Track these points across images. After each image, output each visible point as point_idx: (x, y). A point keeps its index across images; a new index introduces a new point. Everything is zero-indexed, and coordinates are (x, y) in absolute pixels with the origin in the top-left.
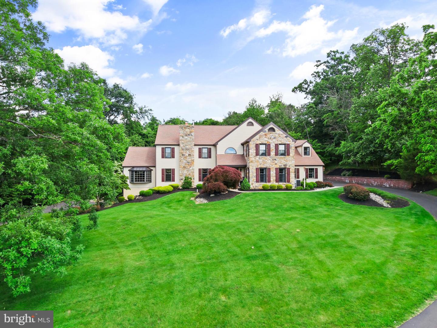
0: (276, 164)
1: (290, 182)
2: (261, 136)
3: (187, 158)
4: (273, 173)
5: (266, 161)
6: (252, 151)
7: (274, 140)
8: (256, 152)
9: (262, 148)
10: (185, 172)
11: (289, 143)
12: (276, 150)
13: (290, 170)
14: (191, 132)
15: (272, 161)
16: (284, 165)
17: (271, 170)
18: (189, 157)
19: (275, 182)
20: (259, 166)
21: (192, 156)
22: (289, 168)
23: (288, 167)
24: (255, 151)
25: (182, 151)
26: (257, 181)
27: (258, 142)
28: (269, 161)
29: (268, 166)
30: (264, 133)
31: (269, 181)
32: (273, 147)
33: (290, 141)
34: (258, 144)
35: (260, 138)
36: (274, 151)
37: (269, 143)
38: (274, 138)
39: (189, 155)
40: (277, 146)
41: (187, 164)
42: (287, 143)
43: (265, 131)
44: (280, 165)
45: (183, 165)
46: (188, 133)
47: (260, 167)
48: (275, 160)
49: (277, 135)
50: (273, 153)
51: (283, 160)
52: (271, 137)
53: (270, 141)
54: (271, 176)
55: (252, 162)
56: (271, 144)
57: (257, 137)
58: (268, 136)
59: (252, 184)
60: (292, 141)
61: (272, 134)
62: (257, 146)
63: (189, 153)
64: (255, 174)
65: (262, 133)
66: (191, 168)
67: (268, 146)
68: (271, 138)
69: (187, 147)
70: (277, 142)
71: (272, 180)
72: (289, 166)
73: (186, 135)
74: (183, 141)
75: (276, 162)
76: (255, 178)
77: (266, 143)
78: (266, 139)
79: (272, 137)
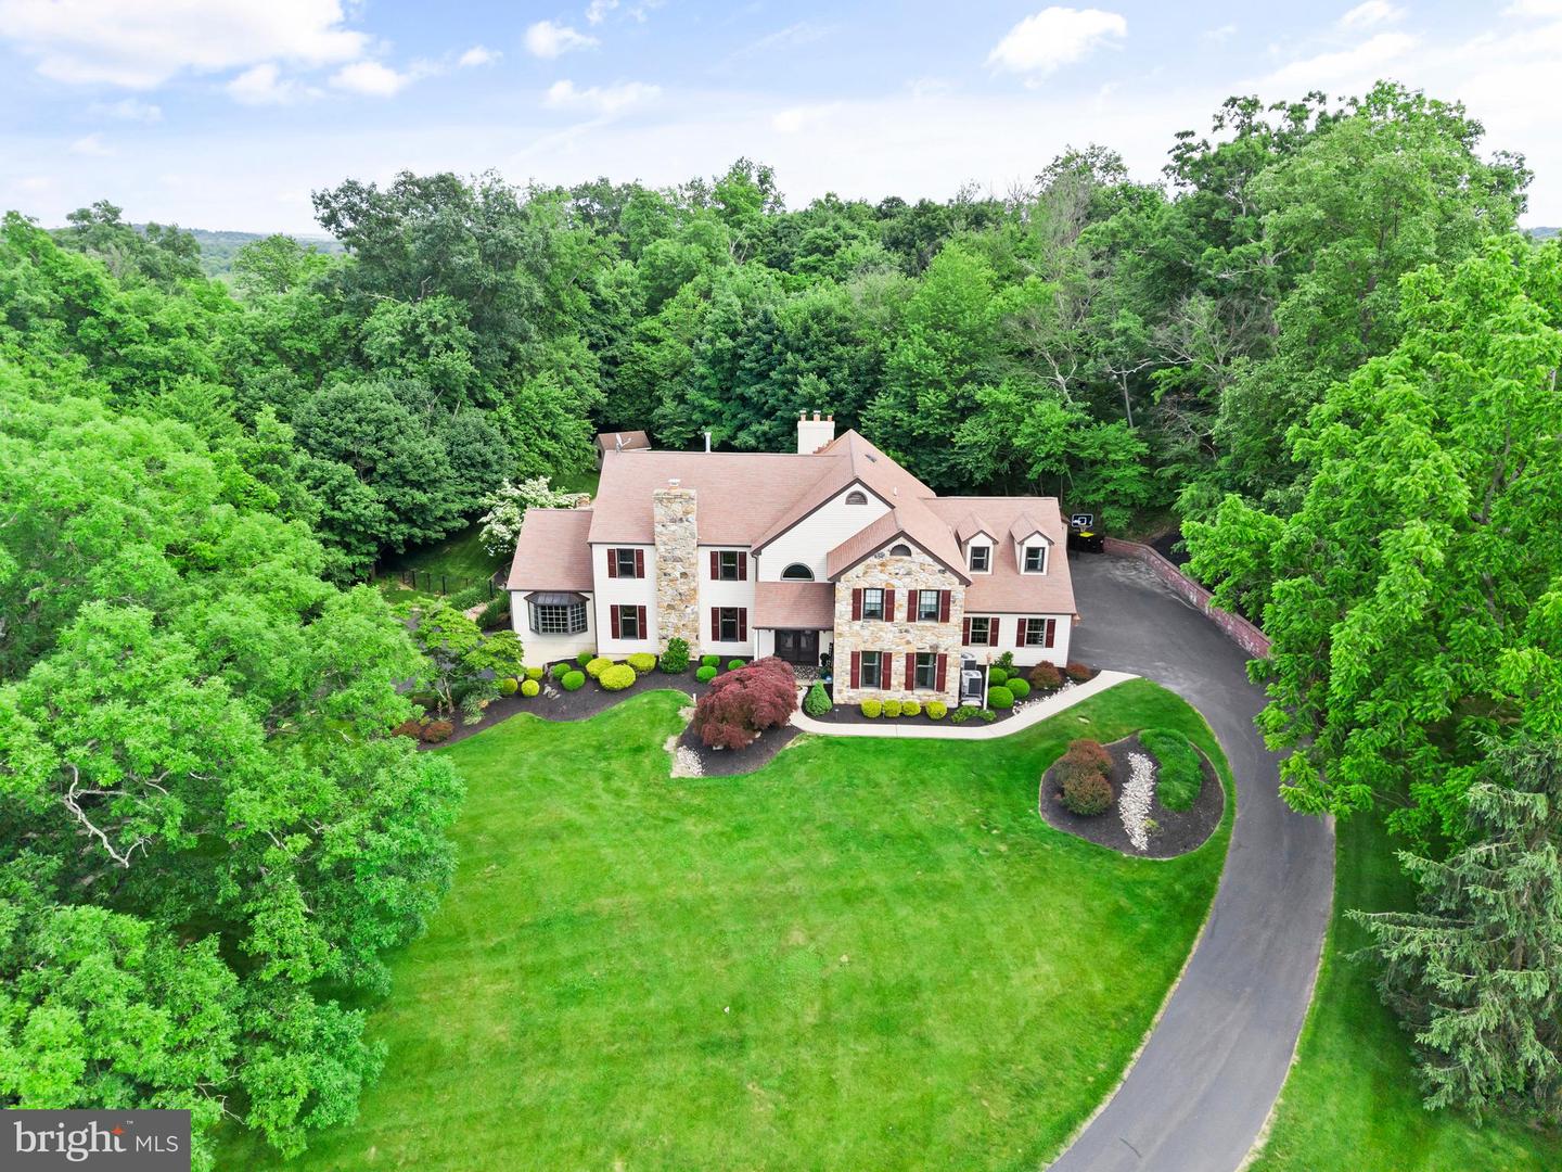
0: (908, 642)
1: (947, 690)
2: (868, 567)
3: (678, 583)
4: (898, 667)
5: (881, 633)
6: (843, 606)
7: (907, 579)
8: (854, 610)
9: (873, 599)
10: (673, 618)
11: (948, 588)
12: (909, 607)
13: (948, 659)
14: (686, 513)
15: (899, 635)
16: (931, 647)
17: (893, 658)
18: (683, 580)
19: (902, 689)
20: (861, 648)
21: (693, 578)
22: (945, 657)
23: (941, 651)
24: (851, 607)
25: (664, 565)
26: (854, 685)
27: (861, 585)
28: (890, 635)
29: (887, 647)
30: (877, 560)
31: (887, 686)
32: (901, 600)
33: (954, 583)
34: (860, 590)
35: (866, 572)
36: (905, 609)
37: (891, 588)
38: (908, 574)
39: (684, 575)
40: (913, 596)
41: (678, 598)
42: (943, 588)
43: (882, 556)
44: (921, 645)
45: (667, 600)
46: (680, 515)
47: (863, 650)
48: (907, 631)
49: (914, 567)
50: (901, 614)
51: (930, 633)
52: (897, 570)
53: (895, 582)
54: (893, 671)
55: (840, 635)
56: (897, 591)
57: (860, 569)
58: (890, 568)
59: (840, 692)
60: (957, 583)
61: (900, 564)
62: (857, 595)
63: (683, 570)
64: (849, 667)
65: (872, 560)
66: (689, 610)
67: (889, 596)
68: (897, 574)
69: (678, 553)
70: (914, 584)
71: (894, 682)
72: (945, 648)
73: (673, 521)
74: (664, 538)
75: (909, 637)
76: (848, 678)
77: (883, 586)
78: (884, 577)
79: (902, 571)
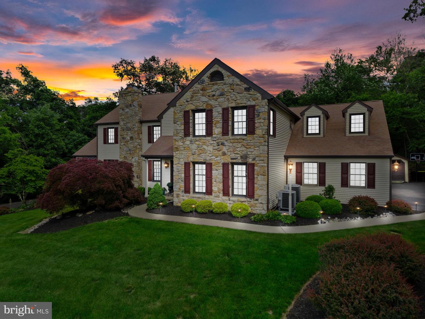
0: (224, 154)
1: (256, 197)
2: (194, 93)
3: (129, 143)
4: (217, 175)
5: (204, 147)
7: (221, 99)
8: (185, 129)
11: (253, 103)
12: (223, 123)
13: (256, 168)
14: (133, 101)
15: (217, 147)
16: (241, 157)
17: (213, 167)
18: (131, 142)
19: (221, 195)
21: (135, 140)
22: (253, 165)
23: (250, 161)
24: (183, 127)
25: (122, 133)
26: (186, 191)
27: (189, 107)
28: (211, 148)
29: (208, 158)
30: (199, 86)
31: (210, 192)
32: (217, 116)
33: (257, 99)
34: (188, 111)
35: (192, 97)
36: (220, 125)
37: (209, 108)
38: (222, 95)
40: (226, 113)
41: (129, 152)
42: (249, 103)
43: (203, 82)
44: (233, 156)
45: (125, 154)
46: (130, 103)
47: (192, 160)
48: (223, 144)
49: (226, 88)
50: (218, 130)
51: (240, 145)
52: (213, 93)
53: (212, 102)
54: (213, 180)
55: (177, 149)
56: (214, 110)
58: (209, 92)
59: (178, 196)
60: (260, 98)
61: (216, 87)
62: (187, 116)
63: (131, 135)
64: (183, 175)
66: (133, 160)
67: (208, 114)
68: (214, 96)
69: (129, 125)
70: (227, 103)
71: (215, 189)
72: (254, 159)
73: (127, 107)
74: (123, 117)
75: (225, 149)
76: (182, 184)
77: (204, 107)
78: (204, 99)
79: (218, 93)
